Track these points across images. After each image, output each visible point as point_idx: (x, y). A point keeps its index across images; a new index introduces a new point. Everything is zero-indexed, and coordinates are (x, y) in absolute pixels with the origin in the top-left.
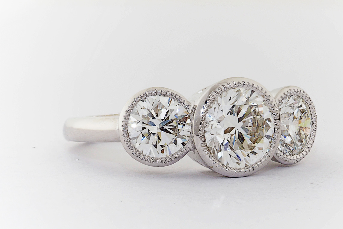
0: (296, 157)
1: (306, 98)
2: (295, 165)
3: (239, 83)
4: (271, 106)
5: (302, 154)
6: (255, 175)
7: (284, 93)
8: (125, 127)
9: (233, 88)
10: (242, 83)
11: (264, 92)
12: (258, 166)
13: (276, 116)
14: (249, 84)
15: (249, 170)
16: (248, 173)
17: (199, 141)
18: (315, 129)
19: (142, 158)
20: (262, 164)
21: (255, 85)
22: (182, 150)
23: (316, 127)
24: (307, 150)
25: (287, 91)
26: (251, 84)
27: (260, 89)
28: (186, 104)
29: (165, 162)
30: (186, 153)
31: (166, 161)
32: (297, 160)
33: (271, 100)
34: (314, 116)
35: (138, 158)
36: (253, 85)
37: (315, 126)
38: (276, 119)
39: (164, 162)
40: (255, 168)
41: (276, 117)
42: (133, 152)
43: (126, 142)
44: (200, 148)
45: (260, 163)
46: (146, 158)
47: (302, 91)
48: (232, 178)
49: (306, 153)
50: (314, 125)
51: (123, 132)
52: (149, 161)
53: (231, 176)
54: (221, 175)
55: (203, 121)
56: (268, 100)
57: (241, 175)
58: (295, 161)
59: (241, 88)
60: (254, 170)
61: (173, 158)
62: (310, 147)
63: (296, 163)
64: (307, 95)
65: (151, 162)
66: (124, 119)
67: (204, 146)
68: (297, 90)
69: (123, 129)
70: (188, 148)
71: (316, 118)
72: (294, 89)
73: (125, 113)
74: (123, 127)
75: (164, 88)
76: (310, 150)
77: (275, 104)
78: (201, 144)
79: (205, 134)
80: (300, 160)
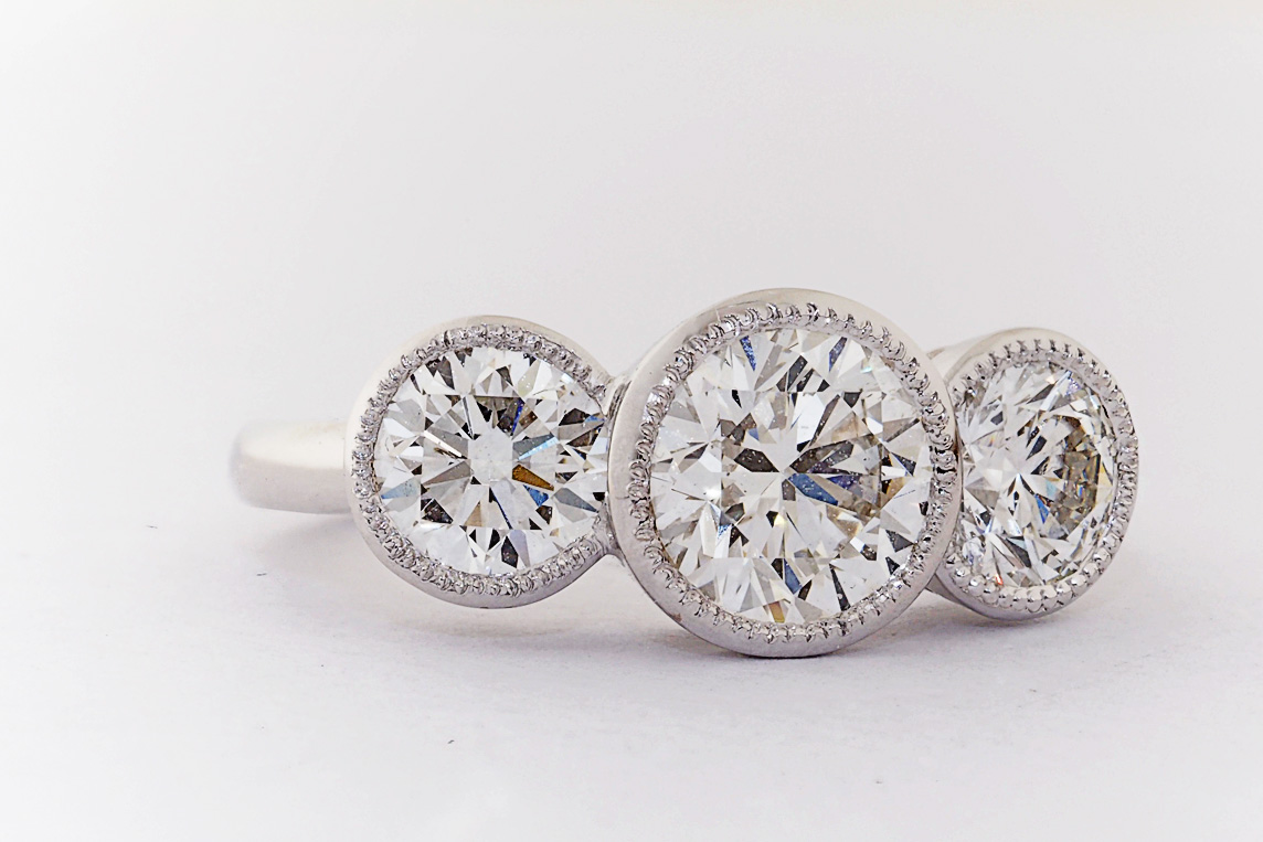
0: (1042, 592)
1: (1092, 375)
2: (1045, 622)
3: (795, 312)
4: (921, 398)
5: (1069, 582)
6: (856, 650)
7: (991, 355)
8: (367, 460)
9: (767, 328)
10: (804, 311)
11: (895, 346)
12: (861, 618)
13: (938, 436)
14: (832, 314)
15: (826, 634)
16: (819, 643)
17: (628, 518)
18: (1128, 493)
19: (422, 573)
20: (879, 614)
21: (859, 321)
22: (576, 552)
23: (1132, 484)
24: (1091, 568)
25: (1006, 348)
26: (842, 316)
27: (878, 333)
28: (593, 381)
29: (510, 591)
30: (589, 562)
31: (515, 590)
32: (1044, 602)
33: (920, 376)
34: (1125, 444)
35: (409, 574)
36: (850, 318)
37: (1130, 479)
38: (939, 448)
39: (503, 592)
40: (848, 626)
41: (940, 440)
42: (390, 551)
43: (365, 514)
44: (632, 545)
45: (869, 607)
46: (439, 573)
47: (1073, 351)
48: (757, 661)
49: (1084, 578)
50: (1126, 476)
51: (355, 476)
52: (451, 588)
53: (753, 653)
54: (721, 650)
55: (645, 447)
56: (910, 377)
57: (794, 648)
58: (1035, 607)
59: (801, 327)
60: (844, 633)
61: (538, 578)
62: (1103, 558)
63: (1042, 614)
64: (1094, 363)
65: (457, 588)
66: (363, 430)
67: (647, 540)
68: (1049, 346)
69: (355, 466)
70: (598, 544)
71: (1133, 449)
72: (1037, 342)
73: (368, 406)
74: (356, 459)
75: (512, 318)
76: (1103, 569)
77: (936, 394)
78: (634, 531)
79: (651, 495)
80: (1058, 605)
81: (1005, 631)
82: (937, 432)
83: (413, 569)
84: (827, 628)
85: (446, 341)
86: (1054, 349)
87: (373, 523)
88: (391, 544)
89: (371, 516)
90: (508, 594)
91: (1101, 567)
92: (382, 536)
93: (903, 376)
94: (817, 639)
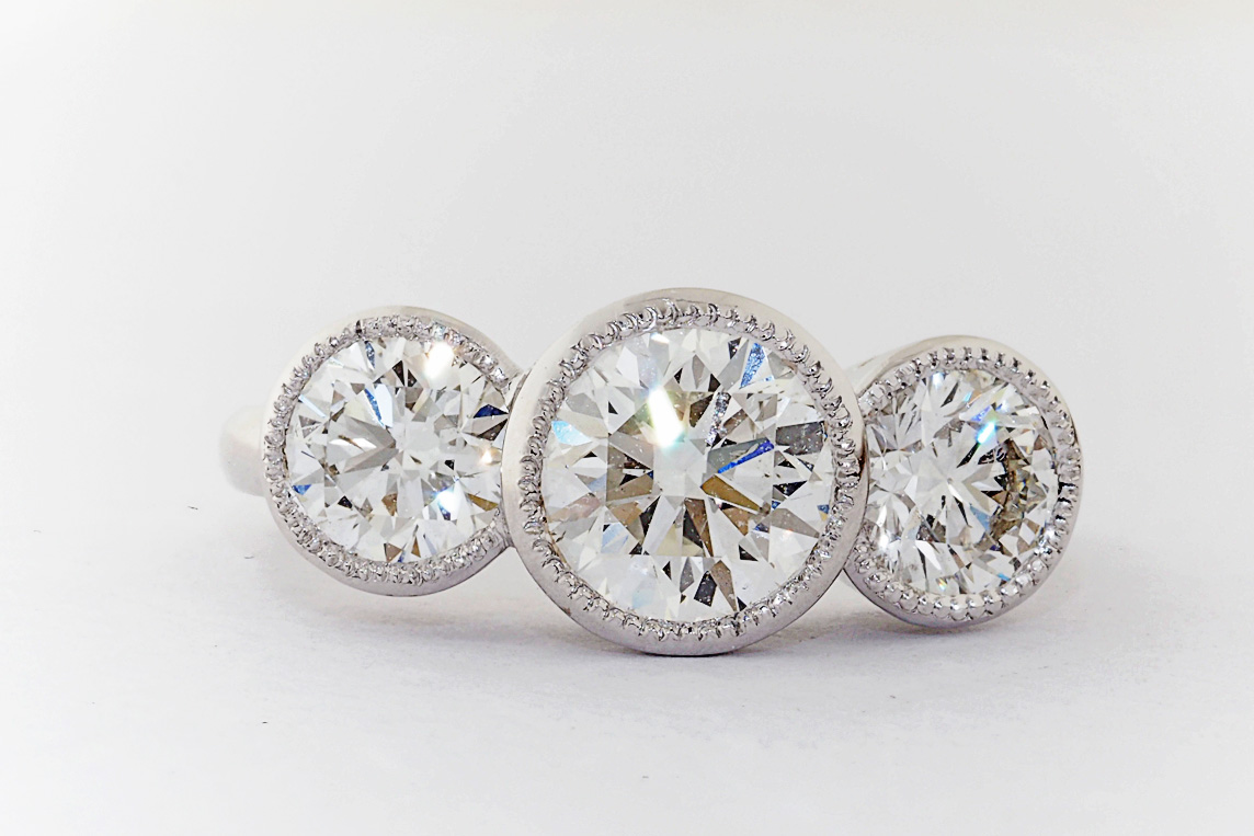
2: (979, 630)
3: (695, 312)
4: (824, 402)
5: (999, 592)
6: (750, 651)
7: (914, 362)
8: (278, 445)
9: (666, 327)
11: (799, 349)
12: (757, 619)
13: (842, 440)
15: (719, 633)
16: (714, 642)
19: (328, 559)
20: (774, 615)
21: (762, 323)
23: (1073, 497)
25: (932, 355)
27: (782, 336)
29: (411, 580)
30: (491, 553)
31: (416, 578)
32: (970, 610)
33: (825, 380)
34: (1065, 456)
35: (316, 558)
36: (751, 319)
37: (1071, 491)
38: (842, 452)
39: (406, 580)
40: (742, 627)
41: (845, 445)
42: (298, 535)
43: (275, 498)
44: (523, 538)
45: (765, 608)
51: (266, 460)
52: (355, 574)
53: (647, 650)
56: (812, 381)
57: (686, 647)
58: (959, 616)
60: (738, 634)
61: (440, 567)
63: (968, 623)
64: (1031, 374)
65: (361, 575)
66: (275, 415)
67: (535, 533)
68: (981, 354)
69: (267, 451)
70: (499, 536)
71: (1074, 461)
72: (967, 350)
73: (281, 391)
74: (267, 444)
75: (424, 309)
76: (1038, 580)
77: (840, 398)
78: (524, 524)
79: (542, 489)
80: (986, 614)
81: (928, 638)
82: (839, 436)
83: (319, 554)
84: (720, 628)
85: (359, 331)
86: (984, 358)
87: (282, 507)
88: (298, 529)
89: (280, 500)
90: (410, 582)
91: (1035, 578)
92: (290, 519)
93: (805, 379)
94: (710, 638)
